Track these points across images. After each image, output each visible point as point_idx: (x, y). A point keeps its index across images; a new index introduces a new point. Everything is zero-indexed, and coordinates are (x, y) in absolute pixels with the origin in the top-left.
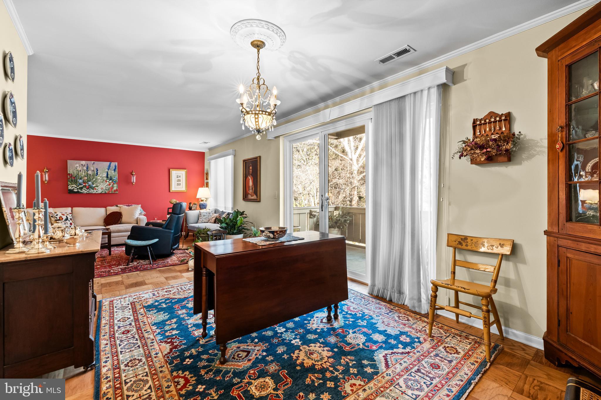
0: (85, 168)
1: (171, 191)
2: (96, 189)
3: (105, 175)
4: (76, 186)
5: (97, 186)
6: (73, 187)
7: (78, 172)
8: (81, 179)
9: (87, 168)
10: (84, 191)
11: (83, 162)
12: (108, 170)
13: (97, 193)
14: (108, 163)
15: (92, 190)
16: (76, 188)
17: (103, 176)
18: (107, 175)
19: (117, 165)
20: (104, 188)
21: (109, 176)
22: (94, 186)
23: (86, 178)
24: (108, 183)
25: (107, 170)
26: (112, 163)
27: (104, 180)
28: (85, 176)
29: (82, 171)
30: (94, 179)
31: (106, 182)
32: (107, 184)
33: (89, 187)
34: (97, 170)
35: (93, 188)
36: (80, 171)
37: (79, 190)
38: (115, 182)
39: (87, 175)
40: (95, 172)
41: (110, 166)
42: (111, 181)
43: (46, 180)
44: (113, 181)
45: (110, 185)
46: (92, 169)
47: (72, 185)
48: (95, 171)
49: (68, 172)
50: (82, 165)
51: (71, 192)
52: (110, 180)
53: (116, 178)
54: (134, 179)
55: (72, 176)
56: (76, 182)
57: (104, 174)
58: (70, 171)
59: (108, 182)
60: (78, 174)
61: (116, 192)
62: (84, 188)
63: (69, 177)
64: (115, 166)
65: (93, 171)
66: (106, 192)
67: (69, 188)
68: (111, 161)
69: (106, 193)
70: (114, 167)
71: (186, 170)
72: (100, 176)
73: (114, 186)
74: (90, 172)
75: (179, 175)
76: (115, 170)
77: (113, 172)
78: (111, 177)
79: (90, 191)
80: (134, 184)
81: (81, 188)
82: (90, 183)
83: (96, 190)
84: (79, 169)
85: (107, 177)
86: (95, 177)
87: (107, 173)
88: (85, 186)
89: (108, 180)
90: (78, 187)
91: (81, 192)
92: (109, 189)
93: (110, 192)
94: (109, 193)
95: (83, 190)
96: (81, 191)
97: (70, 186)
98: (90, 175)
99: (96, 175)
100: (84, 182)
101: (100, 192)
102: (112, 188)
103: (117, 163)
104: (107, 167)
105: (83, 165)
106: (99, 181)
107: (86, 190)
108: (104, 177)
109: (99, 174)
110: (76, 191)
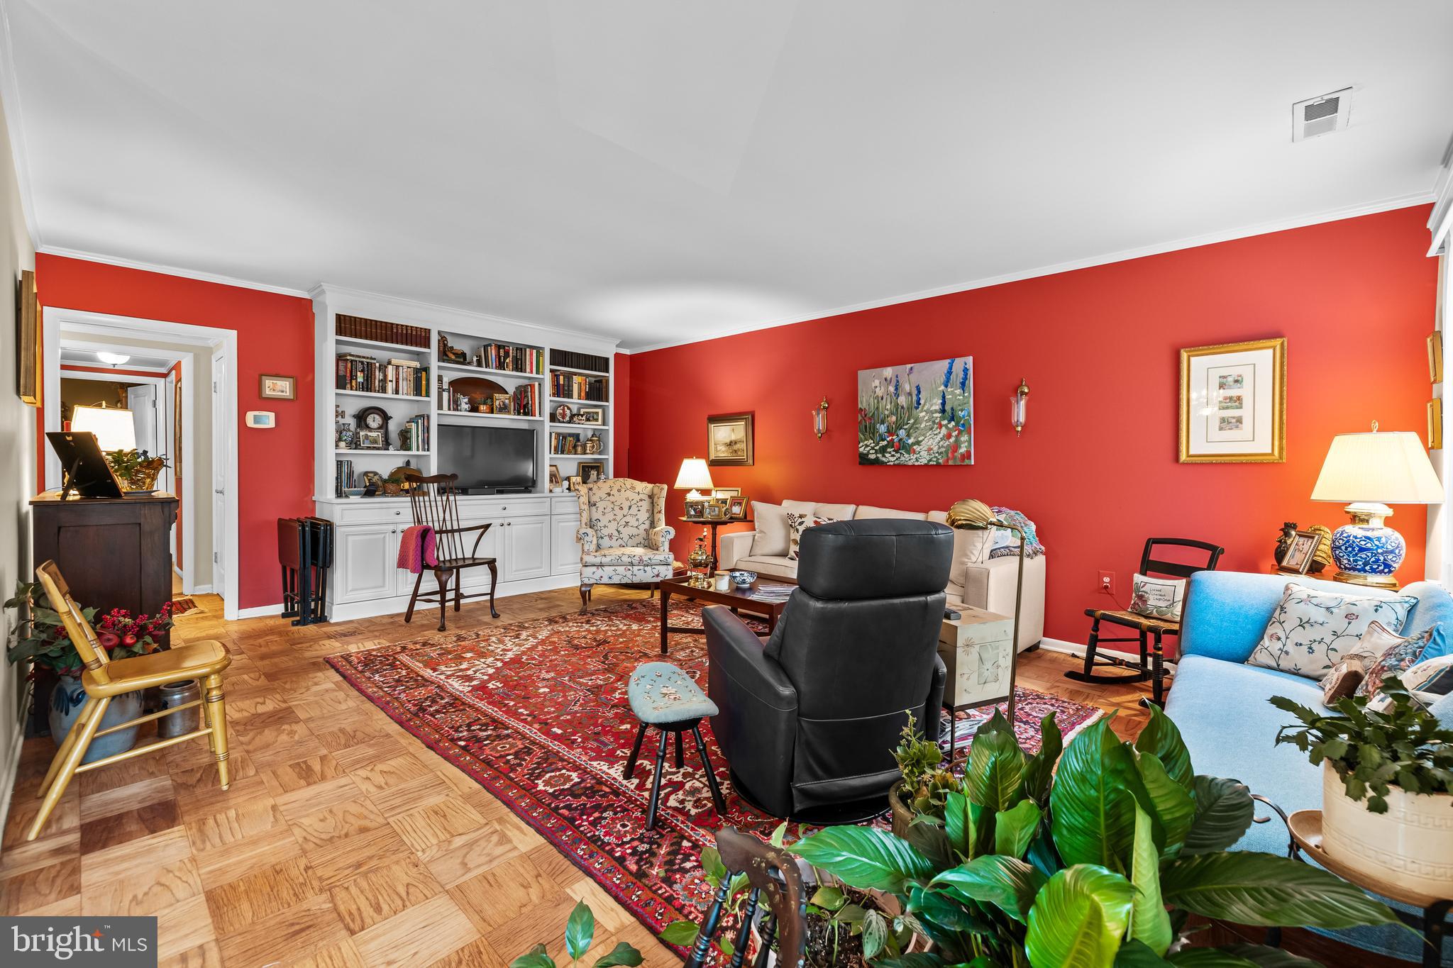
0: (892, 389)
1: (1183, 457)
2: (914, 452)
3: (937, 405)
4: (873, 445)
5: (918, 443)
6: (867, 446)
7: (878, 402)
8: (883, 422)
9: (896, 389)
10: (890, 458)
11: (888, 372)
12: (946, 386)
13: (916, 464)
14: (946, 363)
15: (906, 455)
16: (873, 448)
17: (933, 408)
18: (943, 404)
19: (970, 366)
20: (935, 449)
21: (948, 408)
22: (910, 441)
23: (894, 418)
24: (944, 431)
25: (942, 388)
26: (957, 360)
27: (934, 422)
28: (892, 414)
29: (884, 399)
30: (912, 421)
31: (941, 426)
32: (941, 435)
33: (902, 447)
34: (919, 392)
35: (909, 449)
36: (882, 399)
37: (879, 455)
38: (963, 425)
39: (897, 410)
40: (915, 398)
41: (950, 372)
42: (953, 423)
43: (819, 430)
44: (957, 424)
45: (949, 436)
46: (907, 388)
47: (866, 442)
48: (915, 392)
49: (860, 406)
50: (886, 379)
51: (864, 460)
52: (950, 422)
53: (967, 411)
54: (1020, 412)
55: (866, 416)
56: (872, 432)
57: (934, 401)
58: (864, 401)
59: (946, 426)
60: (878, 408)
61: (967, 462)
62: (889, 450)
63: (860, 418)
64: (966, 370)
65: (910, 394)
66: (940, 461)
67: (861, 450)
68: (952, 355)
69: (938, 465)
70: (961, 375)
71: (1277, 342)
72: (925, 408)
73: (962, 439)
74: (902, 400)
75: (1234, 372)
76: (963, 384)
77: (958, 391)
78: (952, 409)
79: (902, 458)
80: (1019, 429)
81: (883, 450)
82: (902, 433)
83: (915, 456)
84: (879, 392)
85: (943, 411)
86: (914, 412)
87: (944, 397)
88: (891, 444)
89: (945, 422)
90: (877, 448)
91: (883, 462)
92: (947, 452)
93: (951, 463)
94: (946, 466)
95: (887, 455)
96: (884, 459)
97: (861, 444)
98: (902, 407)
99: (917, 408)
100: (890, 433)
101: (924, 461)
102: (956, 447)
103: (970, 360)
104: (943, 378)
105: (888, 379)
106: (923, 426)
107: (893, 456)
108: (936, 411)
109: (922, 402)
110: (872, 457)
